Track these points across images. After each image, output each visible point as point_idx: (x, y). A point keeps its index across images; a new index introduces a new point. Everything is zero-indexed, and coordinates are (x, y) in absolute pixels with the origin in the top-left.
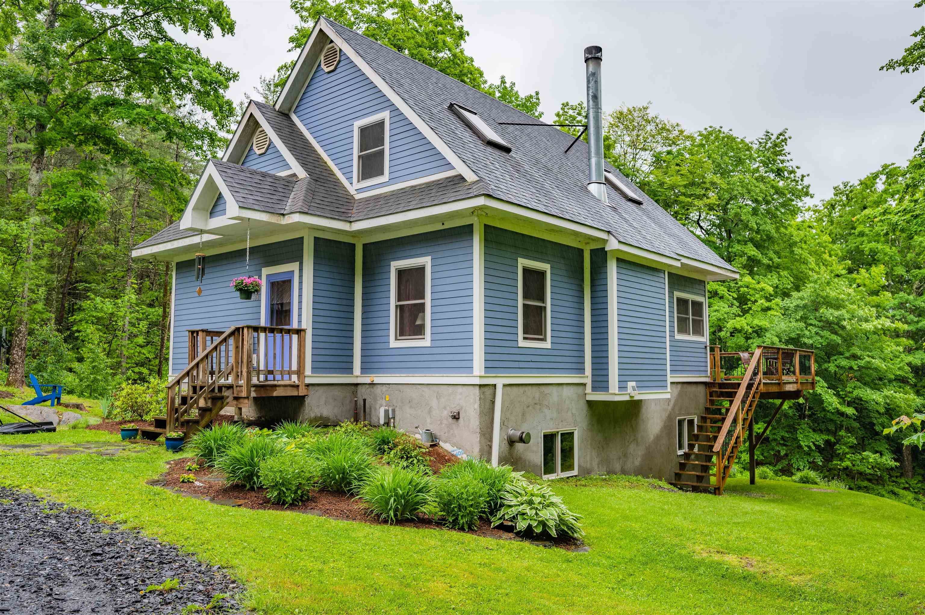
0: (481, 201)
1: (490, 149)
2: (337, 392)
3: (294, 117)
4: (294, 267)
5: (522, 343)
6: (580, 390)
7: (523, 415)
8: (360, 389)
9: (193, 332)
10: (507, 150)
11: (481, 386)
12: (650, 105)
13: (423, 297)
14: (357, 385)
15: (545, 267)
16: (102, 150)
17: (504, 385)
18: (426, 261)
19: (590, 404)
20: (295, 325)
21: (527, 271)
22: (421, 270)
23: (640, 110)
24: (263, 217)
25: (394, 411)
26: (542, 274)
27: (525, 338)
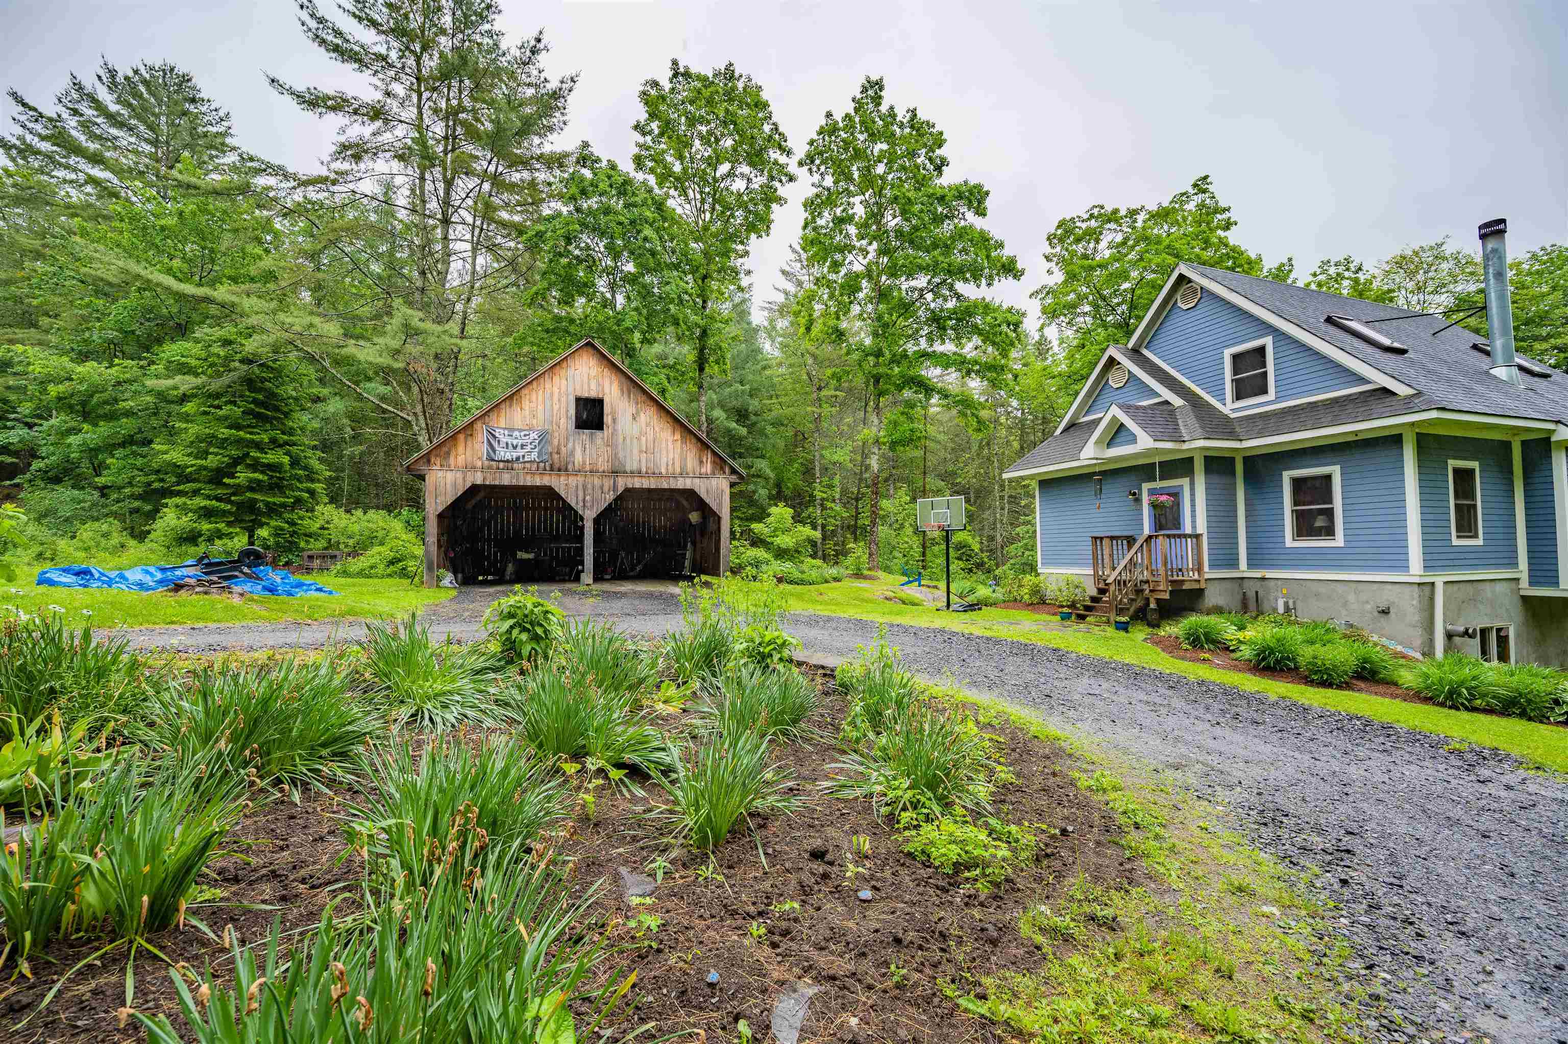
0: (1434, 414)
1: (1389, 355)
2: (1228, 585)
3: (1145, 352)
4: (1185, 482)
5: (1455, 542)
6: (1513, 585)
7: (1459, 610)
8: (1246, 584)
9: (1096, 538)
10: (1402, 352)
11: (1419, 584)
12: (1448, 240)
13: (1330, 501)
14: (1243, 578)
15: (1475, 465)
16: (916, 392)
17: (1446, 583)
18: (1335, 471)
19: (1525, 599)
20: (1188, 530)
21: (1456, 471)
22: (1328, 478)
23: (1432, 248)
24: (1169, 445)
25: (1294, 603)
26: (1470, 472)
27: (1458, 537)
